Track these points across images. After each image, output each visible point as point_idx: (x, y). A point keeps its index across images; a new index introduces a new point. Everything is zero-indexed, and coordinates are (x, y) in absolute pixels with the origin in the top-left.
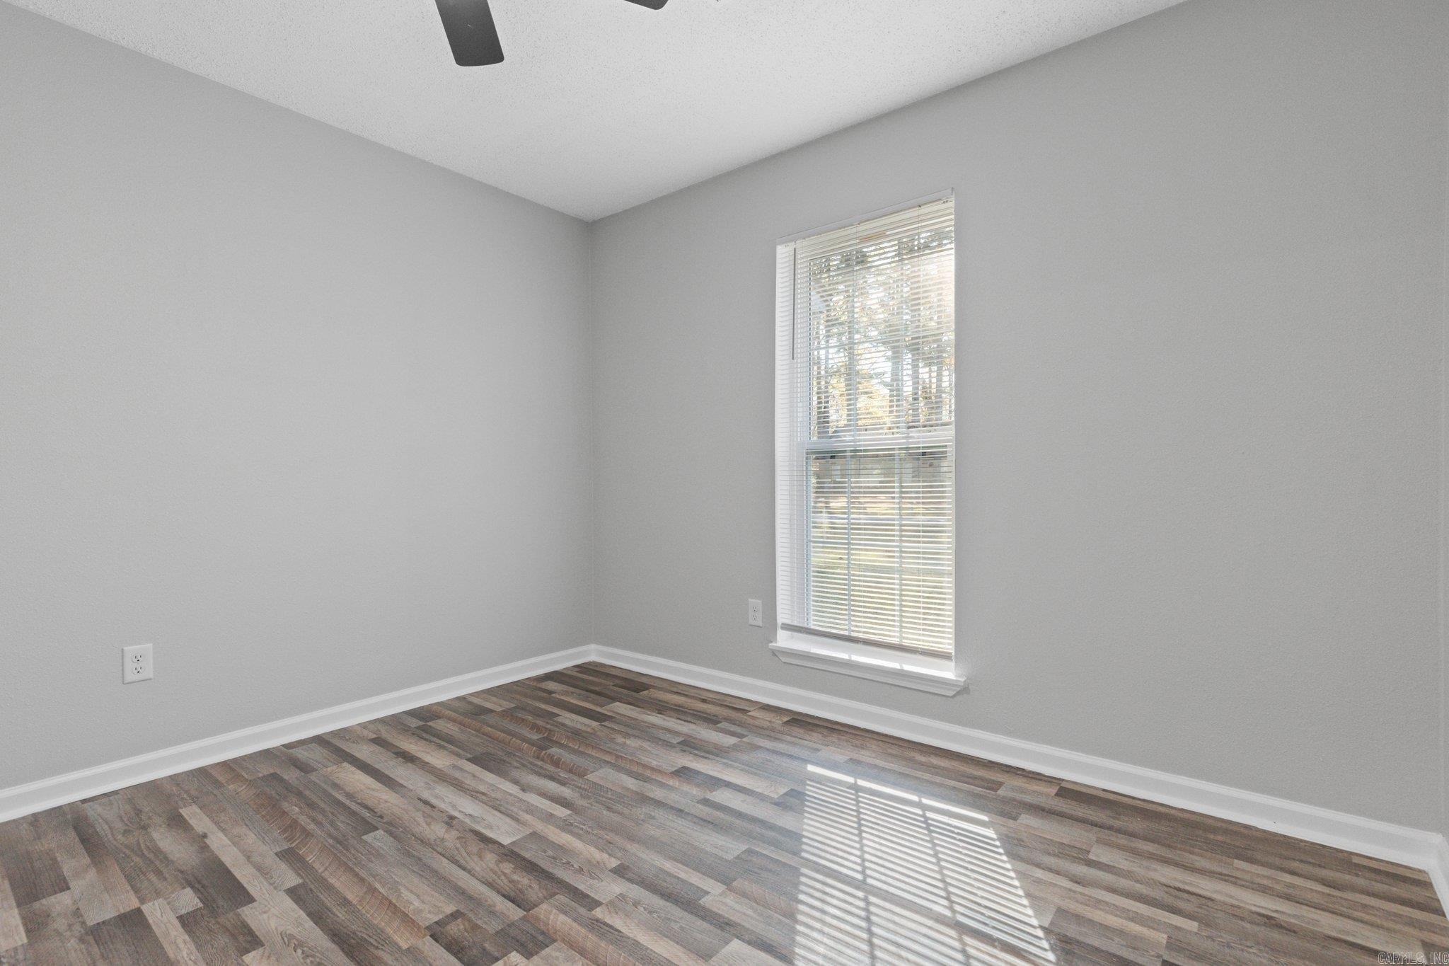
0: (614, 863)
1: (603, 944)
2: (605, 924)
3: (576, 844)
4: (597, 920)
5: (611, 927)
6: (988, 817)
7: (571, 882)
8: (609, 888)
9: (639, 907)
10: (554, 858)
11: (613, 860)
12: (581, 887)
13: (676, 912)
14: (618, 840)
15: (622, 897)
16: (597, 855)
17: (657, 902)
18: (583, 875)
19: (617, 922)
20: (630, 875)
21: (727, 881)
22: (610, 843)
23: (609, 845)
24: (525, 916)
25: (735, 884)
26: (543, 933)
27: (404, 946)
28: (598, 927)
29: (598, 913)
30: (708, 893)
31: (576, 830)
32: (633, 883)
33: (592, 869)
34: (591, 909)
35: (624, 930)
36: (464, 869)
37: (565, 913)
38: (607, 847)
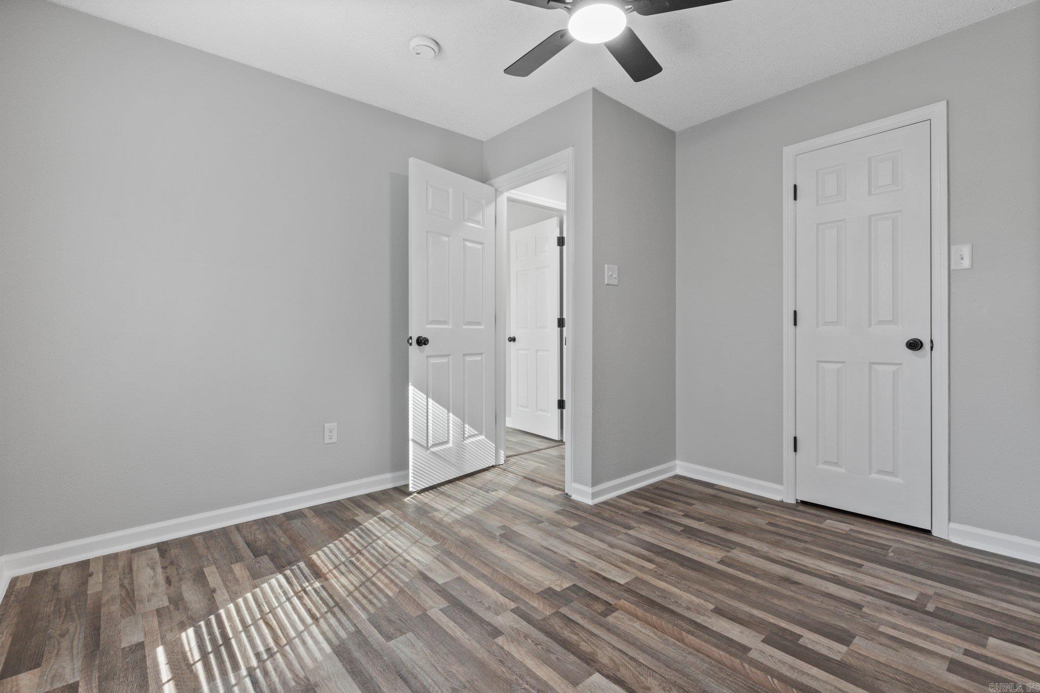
0: (500, 640)
1: (511, 589)
2: (509, 599)
3: (531, 663)
4: (514, 601)
5: (506, 597)
6: (154, 648)
7: (532, 628)
8: (505, 620)
9: (487, 606)
10: (549, 651)
11: (500, 643)
12: (524, 623)
13: (465, 601)
14: (494, 665)
15: (497, 613)
16: (512, 649)
17: (475, 608)
18: (524, 633)
19: (502, 599)
20: (489, 628)
21: (425, 617)
22: (501, 661)
23: (502, 659)
24: (559, 609)
25: (420, 613)
26: (545, 598)
27: (622, 600)
28: (514, 599)
29: (513, 605)
30: (441, 610)
31: (532, 681)
32: (488, 622)
33: (518, 637)
34: (517, 608)
35: (498, 594)
36: (620, 650)
37: (533, 607)
38: (504, 658)
